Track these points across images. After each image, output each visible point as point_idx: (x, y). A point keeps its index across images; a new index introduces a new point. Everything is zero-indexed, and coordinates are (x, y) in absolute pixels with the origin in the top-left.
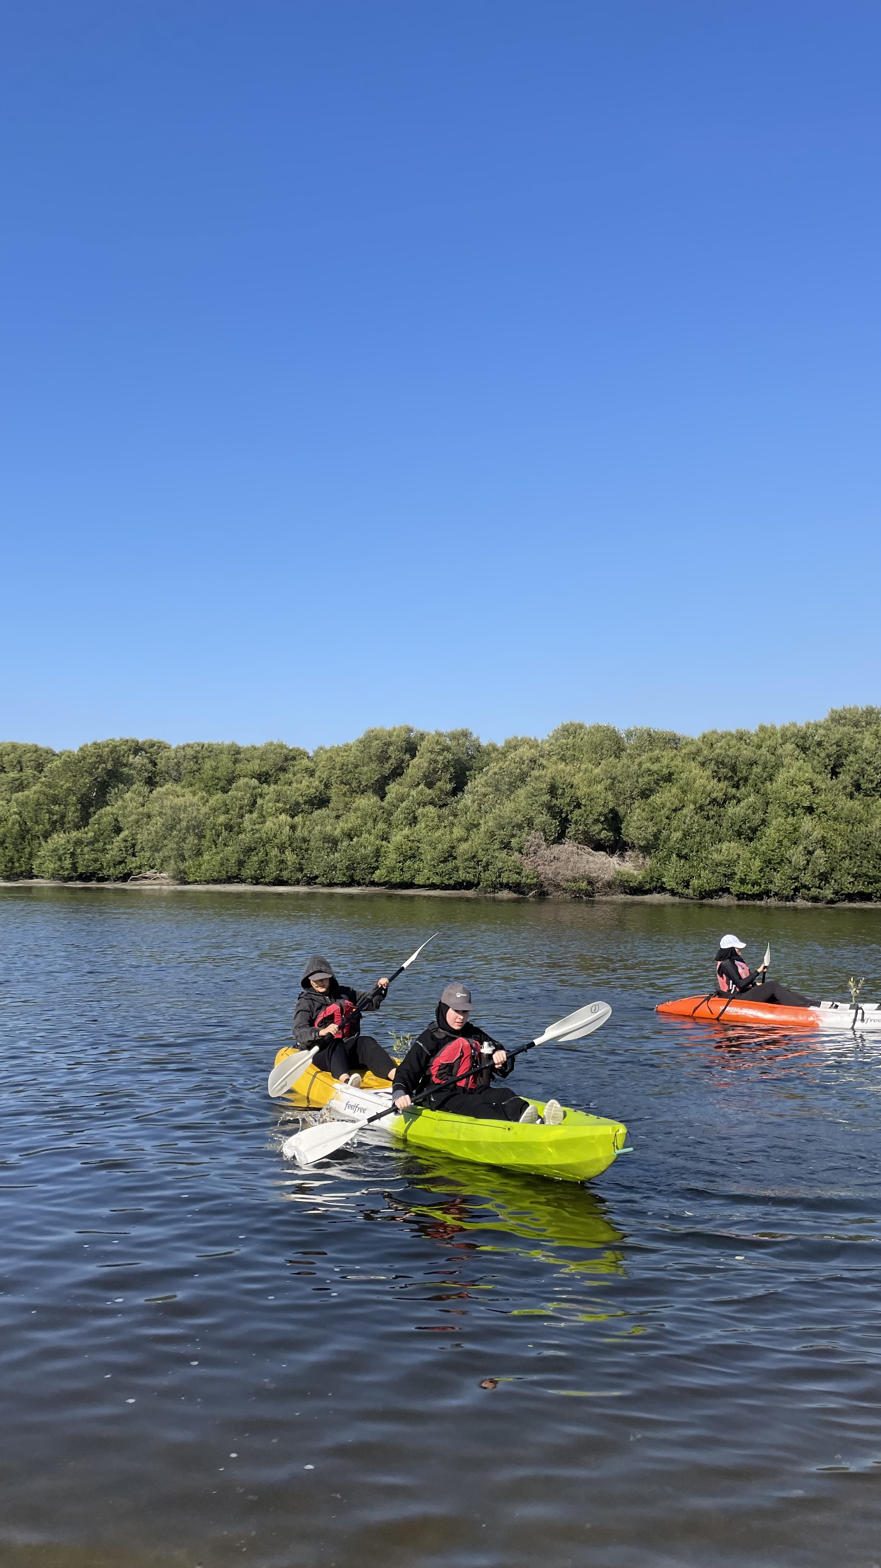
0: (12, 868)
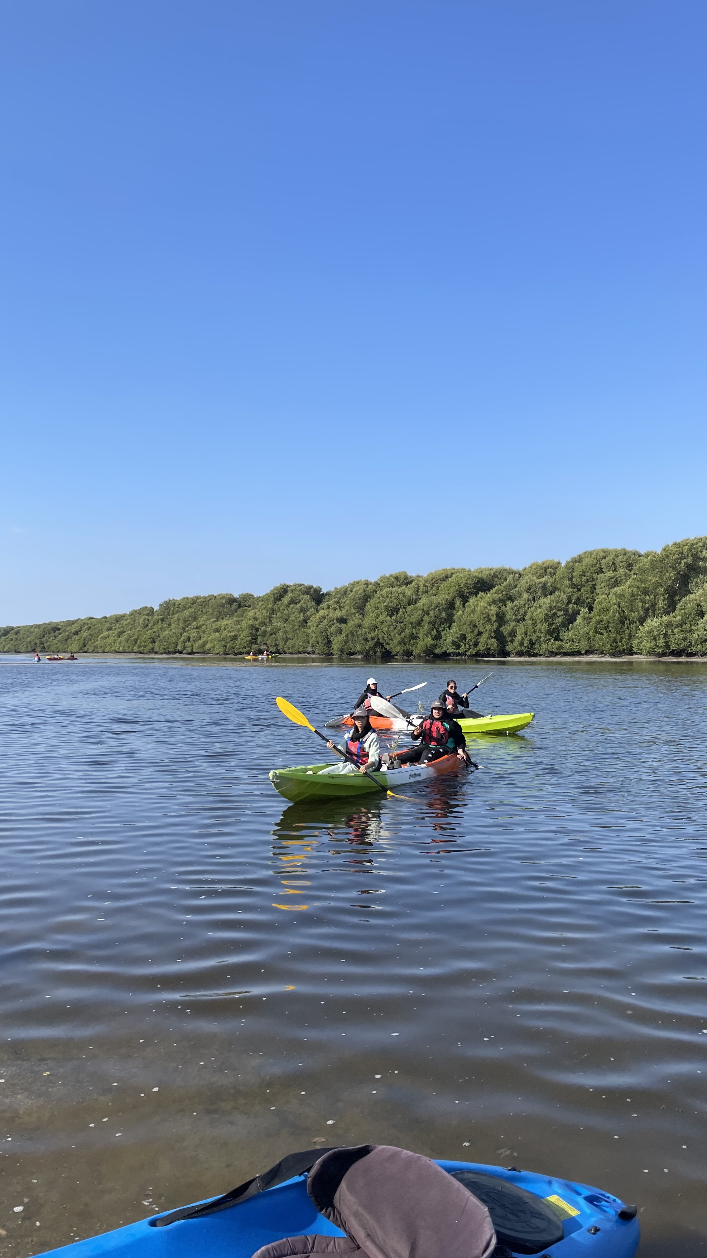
0: (616, 647)
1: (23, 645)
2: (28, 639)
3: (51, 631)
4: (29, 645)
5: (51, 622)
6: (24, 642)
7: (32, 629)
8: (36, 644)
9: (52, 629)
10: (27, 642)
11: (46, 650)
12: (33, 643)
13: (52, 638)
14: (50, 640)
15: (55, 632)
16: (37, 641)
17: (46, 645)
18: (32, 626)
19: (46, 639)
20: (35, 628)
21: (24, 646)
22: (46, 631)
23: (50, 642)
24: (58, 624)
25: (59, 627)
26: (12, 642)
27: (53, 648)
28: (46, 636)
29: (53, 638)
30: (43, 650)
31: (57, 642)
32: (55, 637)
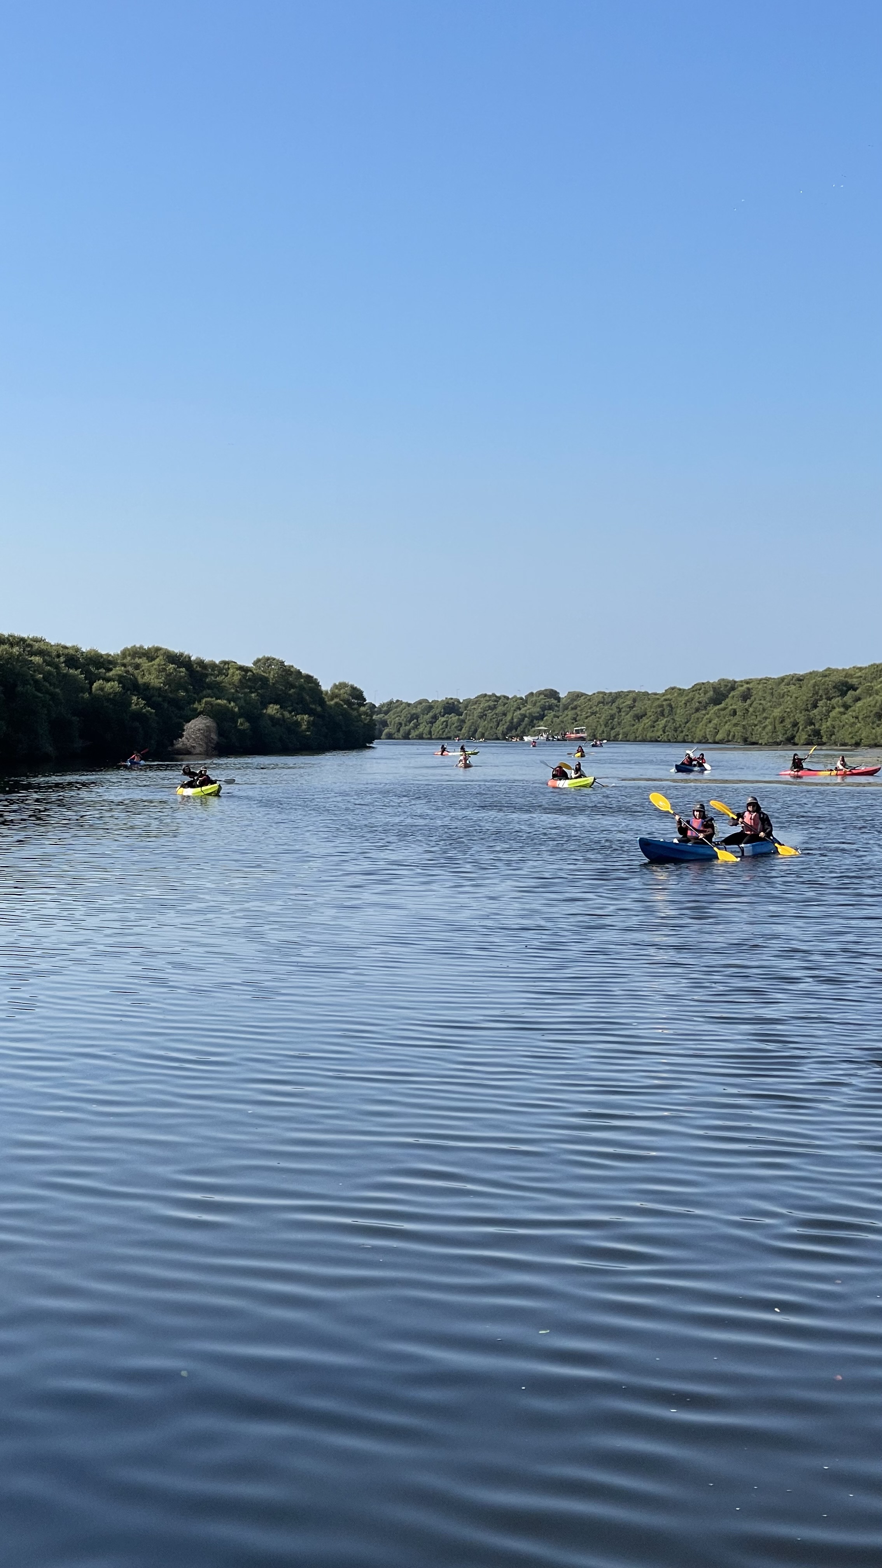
1: (764, 728)
2: (777, 712)
3: (832, 693)
4: (779, 727)
5: (829, 669)
6: (766, 718)
7: (783, 688)
8: (795, 724)
9: (834, 687)
10: (775, 719)
11: (824, 739)
12: (788, 723)
13: (837, 710)
14: (832, 714)
15: (843, 694)
16: (801, 718)
17: (824, 727)
18: (782, 679)
19: (820, 713)
20: (788, 684)
21: (767, 730)
22: (821, 692)
23: (834, 719)
24: (847, 674)
25: (854, 681)
26: (735, 720)
27: (841, 735)
28: (820, 703)
29: (842, 710)
30: (816, 739)
31: (852, 720)
32: (846, 707)
